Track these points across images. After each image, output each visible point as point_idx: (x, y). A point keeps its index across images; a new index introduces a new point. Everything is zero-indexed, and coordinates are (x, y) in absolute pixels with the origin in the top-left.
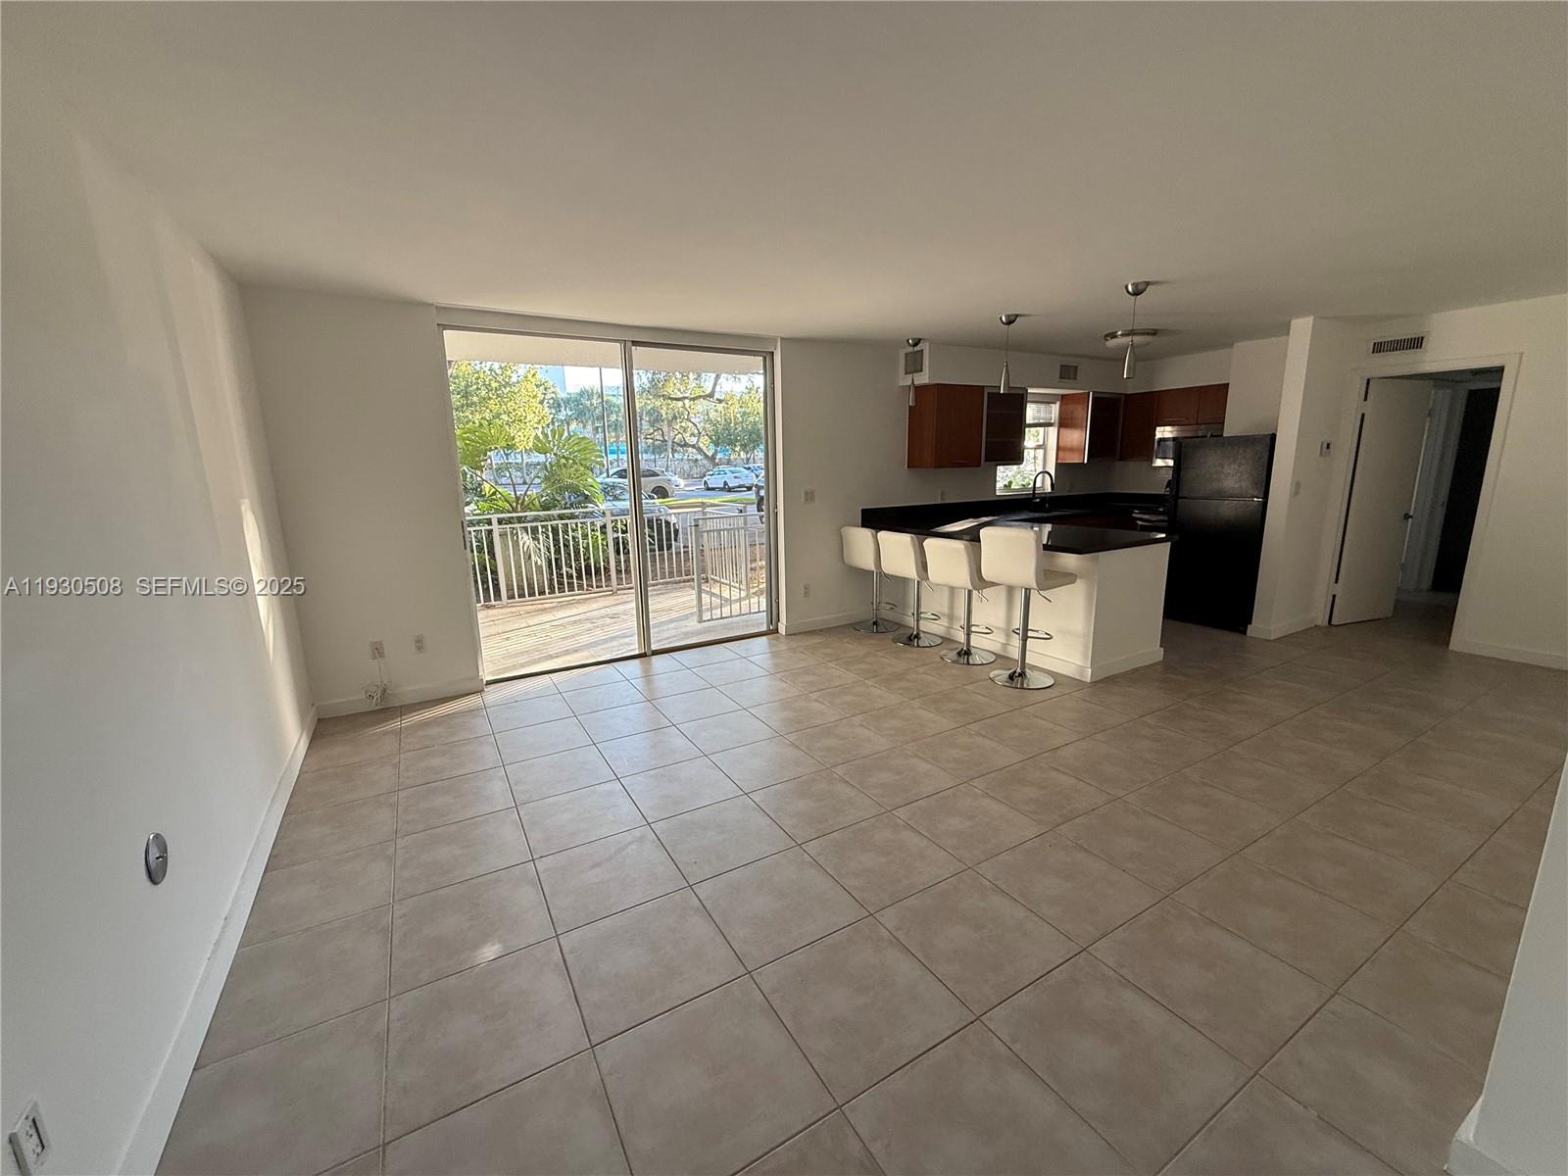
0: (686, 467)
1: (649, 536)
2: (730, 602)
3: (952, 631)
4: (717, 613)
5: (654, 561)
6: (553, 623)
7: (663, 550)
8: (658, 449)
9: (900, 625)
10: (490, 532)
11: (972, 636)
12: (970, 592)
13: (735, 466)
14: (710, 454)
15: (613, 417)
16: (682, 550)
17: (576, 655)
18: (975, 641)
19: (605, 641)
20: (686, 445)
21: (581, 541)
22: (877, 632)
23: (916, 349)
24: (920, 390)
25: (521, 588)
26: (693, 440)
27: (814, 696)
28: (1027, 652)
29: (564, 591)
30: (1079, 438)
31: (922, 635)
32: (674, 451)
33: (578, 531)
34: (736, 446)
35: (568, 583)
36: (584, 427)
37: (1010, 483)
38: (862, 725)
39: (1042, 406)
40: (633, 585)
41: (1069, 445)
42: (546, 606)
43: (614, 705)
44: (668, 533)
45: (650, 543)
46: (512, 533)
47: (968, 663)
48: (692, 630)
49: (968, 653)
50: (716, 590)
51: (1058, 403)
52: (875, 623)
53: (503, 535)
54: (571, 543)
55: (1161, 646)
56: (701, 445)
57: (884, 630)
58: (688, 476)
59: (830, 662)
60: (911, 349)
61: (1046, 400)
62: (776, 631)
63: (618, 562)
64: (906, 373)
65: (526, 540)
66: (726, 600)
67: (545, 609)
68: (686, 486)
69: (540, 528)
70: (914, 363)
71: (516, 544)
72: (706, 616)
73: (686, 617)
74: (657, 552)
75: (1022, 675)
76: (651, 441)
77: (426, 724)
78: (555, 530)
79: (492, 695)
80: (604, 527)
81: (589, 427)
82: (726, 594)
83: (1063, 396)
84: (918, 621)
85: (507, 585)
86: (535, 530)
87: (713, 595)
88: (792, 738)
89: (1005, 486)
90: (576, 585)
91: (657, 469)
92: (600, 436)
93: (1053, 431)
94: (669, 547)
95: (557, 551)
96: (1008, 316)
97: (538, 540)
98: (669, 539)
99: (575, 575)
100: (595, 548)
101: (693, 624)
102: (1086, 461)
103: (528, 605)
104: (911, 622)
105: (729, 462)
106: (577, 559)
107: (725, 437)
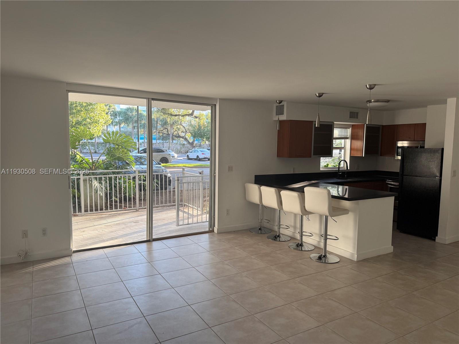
0: (179, 148)
1: (156, 183)
2: (193, 216)
3: (295, 234)
4: (186, 222)
5: (157, 195)
6: (106, 225)
7: (163, 190)
8: (165, 138)
9: (272, 230)
10: (78, 179)
11: (304, 237)
12: (302, 216)
13: (203, 148)
14: (191, 141)
15: (143, 122)
16: (172, 190)
17: (116, 240)
18: (305, 239)
19: (131, 234)
20: (179, 137)
21: (123, 185)
22: (261, 233)
23: (280, 104)
24: (282, 123)
25: (91, 207)
26: (182, 135)
27: (226, 262)
28: (327, 245)
29: (112, 209)
30: (361, 144)
31: (281, 235)
32: (173, 139)
33: (121, 180)
34: (204, 138)
35: (115, 205)
36: (128, 126)
37: (328, 165)
38: (246, 277)
39: (343, 130)
40: (146, 207)
41: (356, 147)
42: (103, 216)
43: (133, 264)
44: (166, 181)
45: (157, 186)
46: (89, 180)
47: (302, 250)
48: (173, 229)
49: (301, 245)
50: (186, 210)
51: (351, 128)
52: (260, 229)
53: (85, 181)
54: (118, 185)
55: (392, 245)
56: (187, 137)
57: (265, 233)
58: (178, 152)
59: (236, 246)
60: (278, 105)
61: (345, 127)
62: (213, 231)
63: (140, 195)
64: (277, 115)
65: (96, 184)
66: (191, 215)
67: (103, 218)
68: (178, 157)
69: (103, 178)
70: (280, 111)
71: (91, 186)
72: (181, 223)
73: (171, 223)
74: (160, 191)
75: (325, 256)
76: (161, 134)
77: (44, 270)
78: (110, 179)
79: (76, 257)
80: (134, 178)
81: (131, 126)
82: (191, 212)
83: (352, 125)
84: (279, 229)
85: (85, 205)
86: (100, 179)
87: (184, 212)
88: (213, 281)
89: (325, 166)
90: (118, 206)
91: (163, 149)
92: (136, 130)
93: (348, 141)
94: (166, 189)
95: (111, 189)
96: (319, 94)
97: (102, 183)
98: (166, 184)
99: (118, 201)
100: (130, 188)
101: (174, 227)
102: (363, 156)
103: (94, 215)
104: (276, 228)
105: (200, 146)
106: (120, 193)
107: (198, 134)
